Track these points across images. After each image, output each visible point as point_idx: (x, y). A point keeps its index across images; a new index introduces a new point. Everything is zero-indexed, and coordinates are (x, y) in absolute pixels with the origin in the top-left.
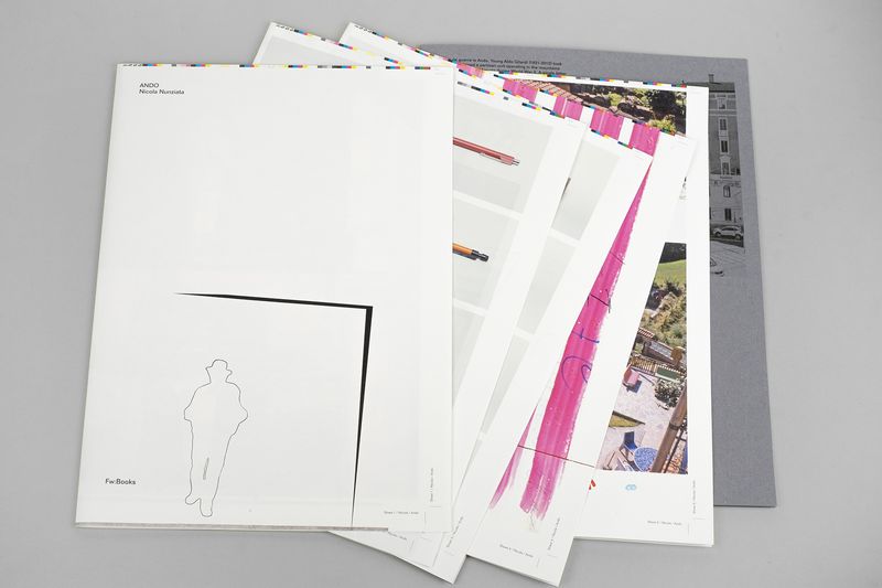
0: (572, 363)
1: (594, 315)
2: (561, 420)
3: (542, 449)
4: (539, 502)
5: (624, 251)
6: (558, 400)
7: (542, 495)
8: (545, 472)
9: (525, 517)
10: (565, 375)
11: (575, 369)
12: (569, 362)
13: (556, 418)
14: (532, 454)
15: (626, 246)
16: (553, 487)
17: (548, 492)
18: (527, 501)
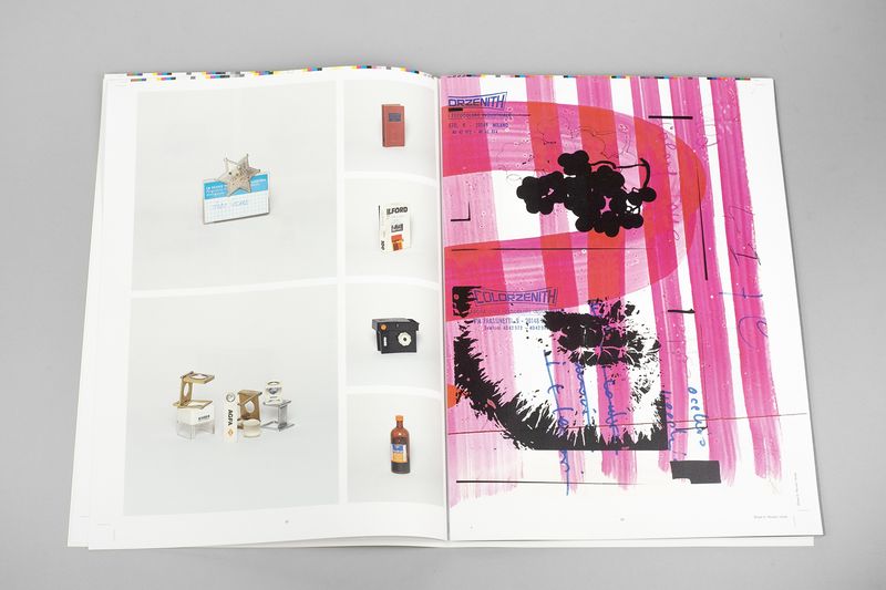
0: (747, 323)
1: (748, 272)
2: (759, 380)
3: (754, 413)
4: (772, 465)
5: (749, 203)
6: (748, 364)
7: (771, 457)
8: (765, 433)
9: (764, 483)
10: (745, 336)
11: (752, 328)
12: (743, 324)
13: (754, 380)
14: (746, 423)
15: (749, 198)
16: (777, 445)
17: (775, 452)
18: (760, 468)
